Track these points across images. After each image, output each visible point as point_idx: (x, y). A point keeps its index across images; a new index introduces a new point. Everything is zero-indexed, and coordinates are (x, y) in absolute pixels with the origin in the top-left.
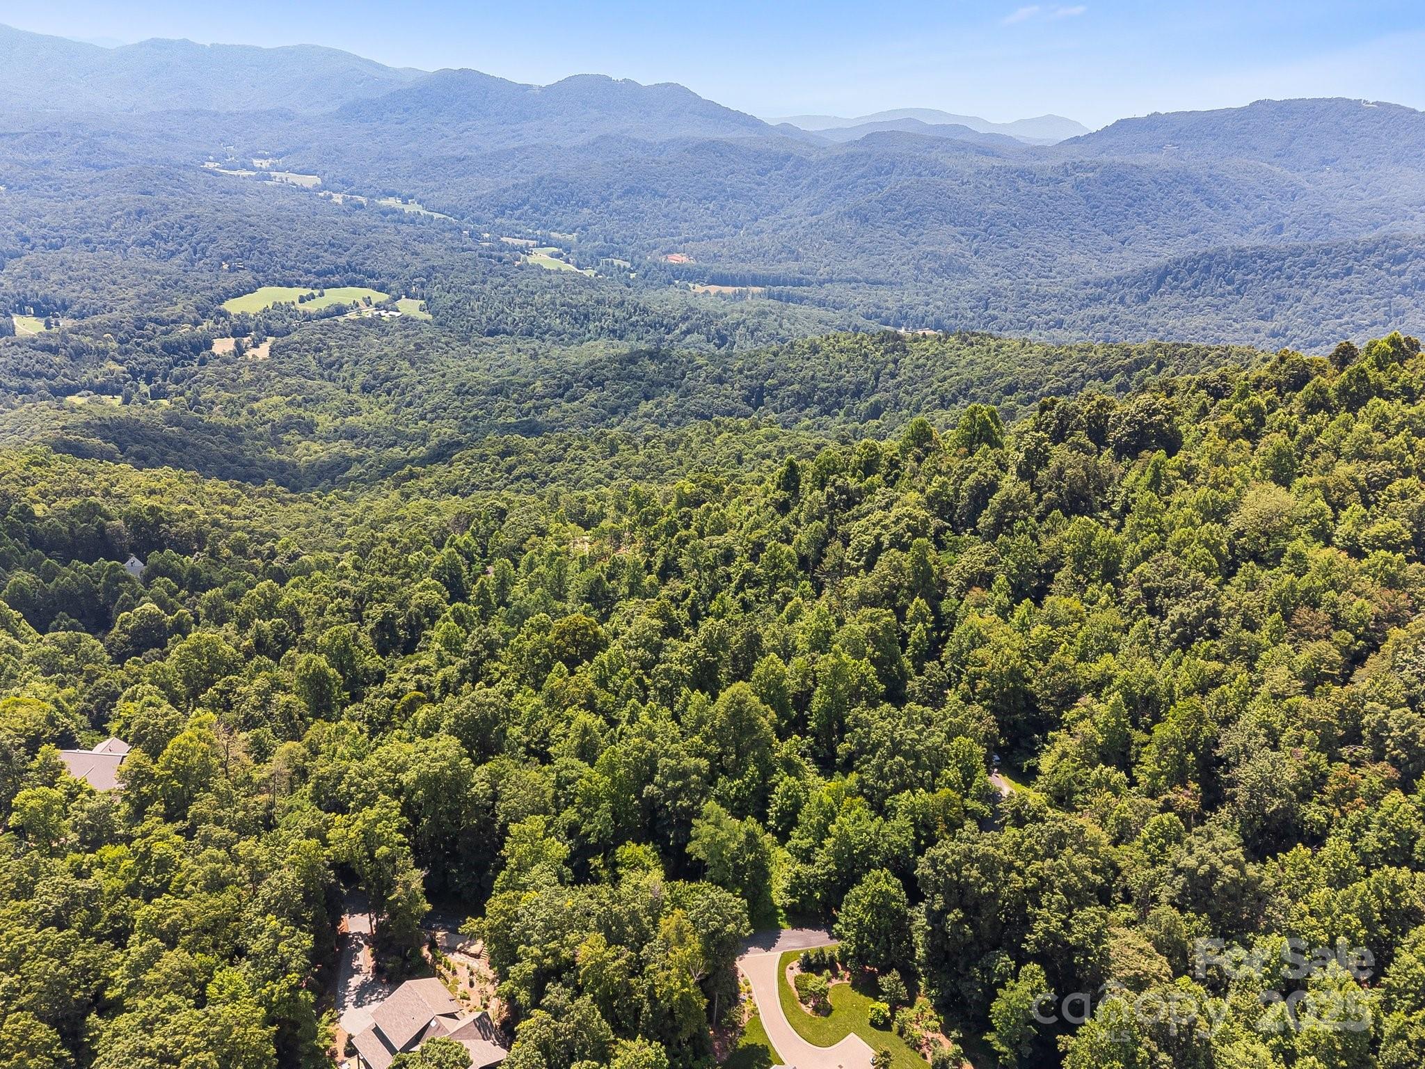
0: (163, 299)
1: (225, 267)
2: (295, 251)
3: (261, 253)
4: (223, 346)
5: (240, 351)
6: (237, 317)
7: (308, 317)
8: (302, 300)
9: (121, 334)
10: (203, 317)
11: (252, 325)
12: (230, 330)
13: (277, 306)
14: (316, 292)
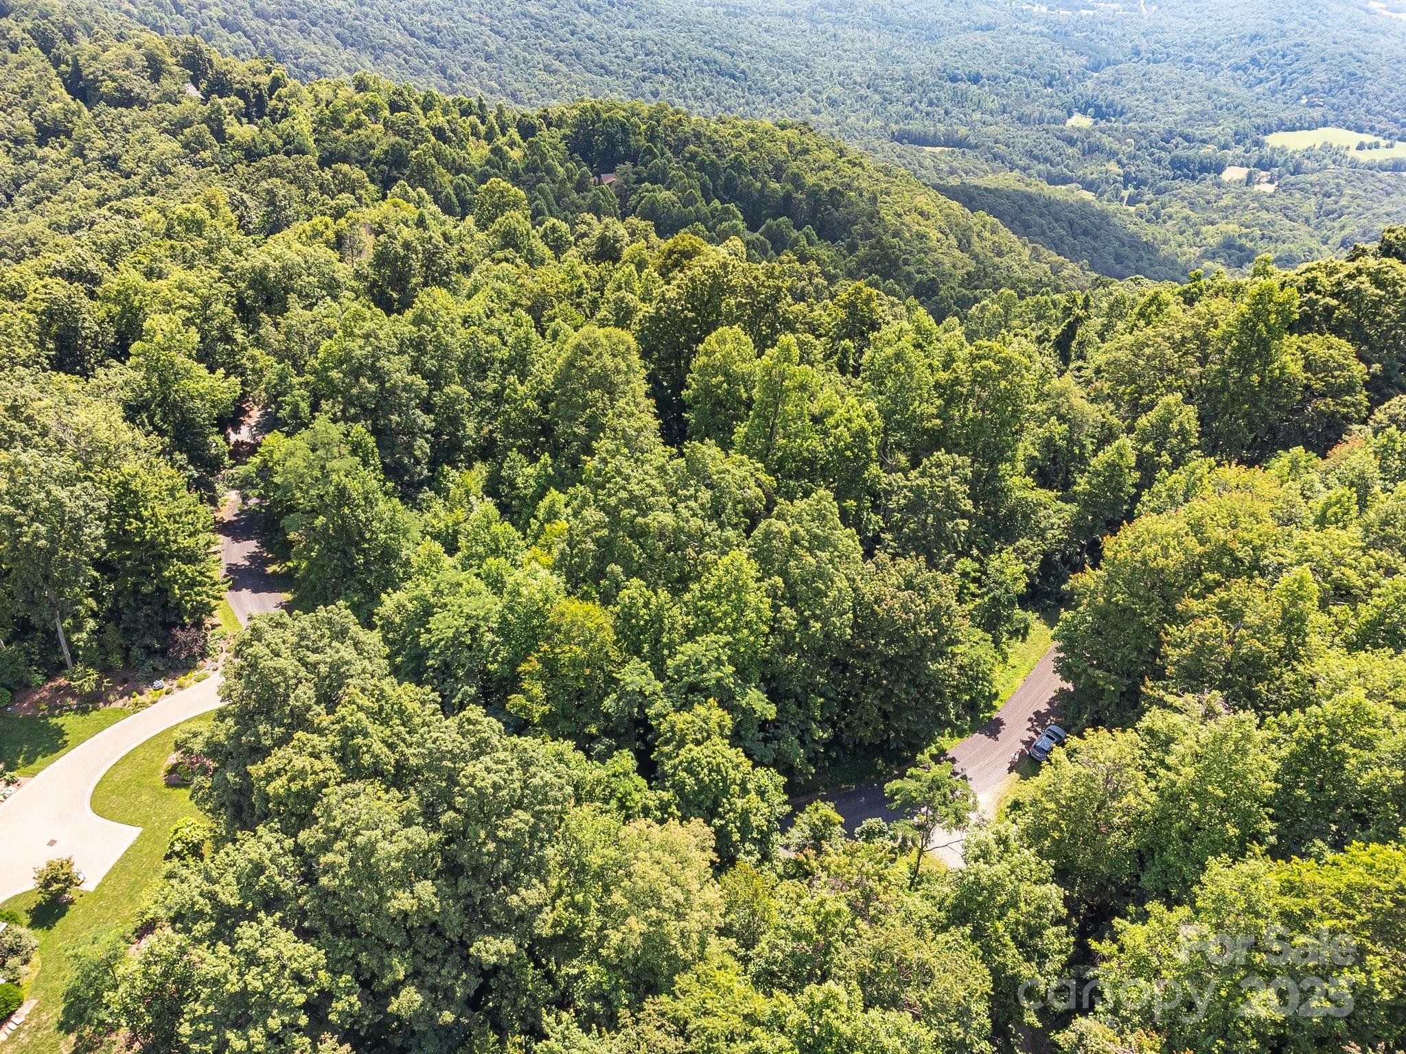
0: (1211, 119)
1: (1304, 101)
2: (1392, 95)
3: (1352, 93)
4: (1233, 174)
5: (1249, 180)
6: (1273, 149)
7: (1354, 164)
8: (1360, 147)
9: (1144, 142)
10: (1238, 142)
11: (1281, 160)
12: (1254, 160)
13: (1327, 147)
14: (1383, 143)
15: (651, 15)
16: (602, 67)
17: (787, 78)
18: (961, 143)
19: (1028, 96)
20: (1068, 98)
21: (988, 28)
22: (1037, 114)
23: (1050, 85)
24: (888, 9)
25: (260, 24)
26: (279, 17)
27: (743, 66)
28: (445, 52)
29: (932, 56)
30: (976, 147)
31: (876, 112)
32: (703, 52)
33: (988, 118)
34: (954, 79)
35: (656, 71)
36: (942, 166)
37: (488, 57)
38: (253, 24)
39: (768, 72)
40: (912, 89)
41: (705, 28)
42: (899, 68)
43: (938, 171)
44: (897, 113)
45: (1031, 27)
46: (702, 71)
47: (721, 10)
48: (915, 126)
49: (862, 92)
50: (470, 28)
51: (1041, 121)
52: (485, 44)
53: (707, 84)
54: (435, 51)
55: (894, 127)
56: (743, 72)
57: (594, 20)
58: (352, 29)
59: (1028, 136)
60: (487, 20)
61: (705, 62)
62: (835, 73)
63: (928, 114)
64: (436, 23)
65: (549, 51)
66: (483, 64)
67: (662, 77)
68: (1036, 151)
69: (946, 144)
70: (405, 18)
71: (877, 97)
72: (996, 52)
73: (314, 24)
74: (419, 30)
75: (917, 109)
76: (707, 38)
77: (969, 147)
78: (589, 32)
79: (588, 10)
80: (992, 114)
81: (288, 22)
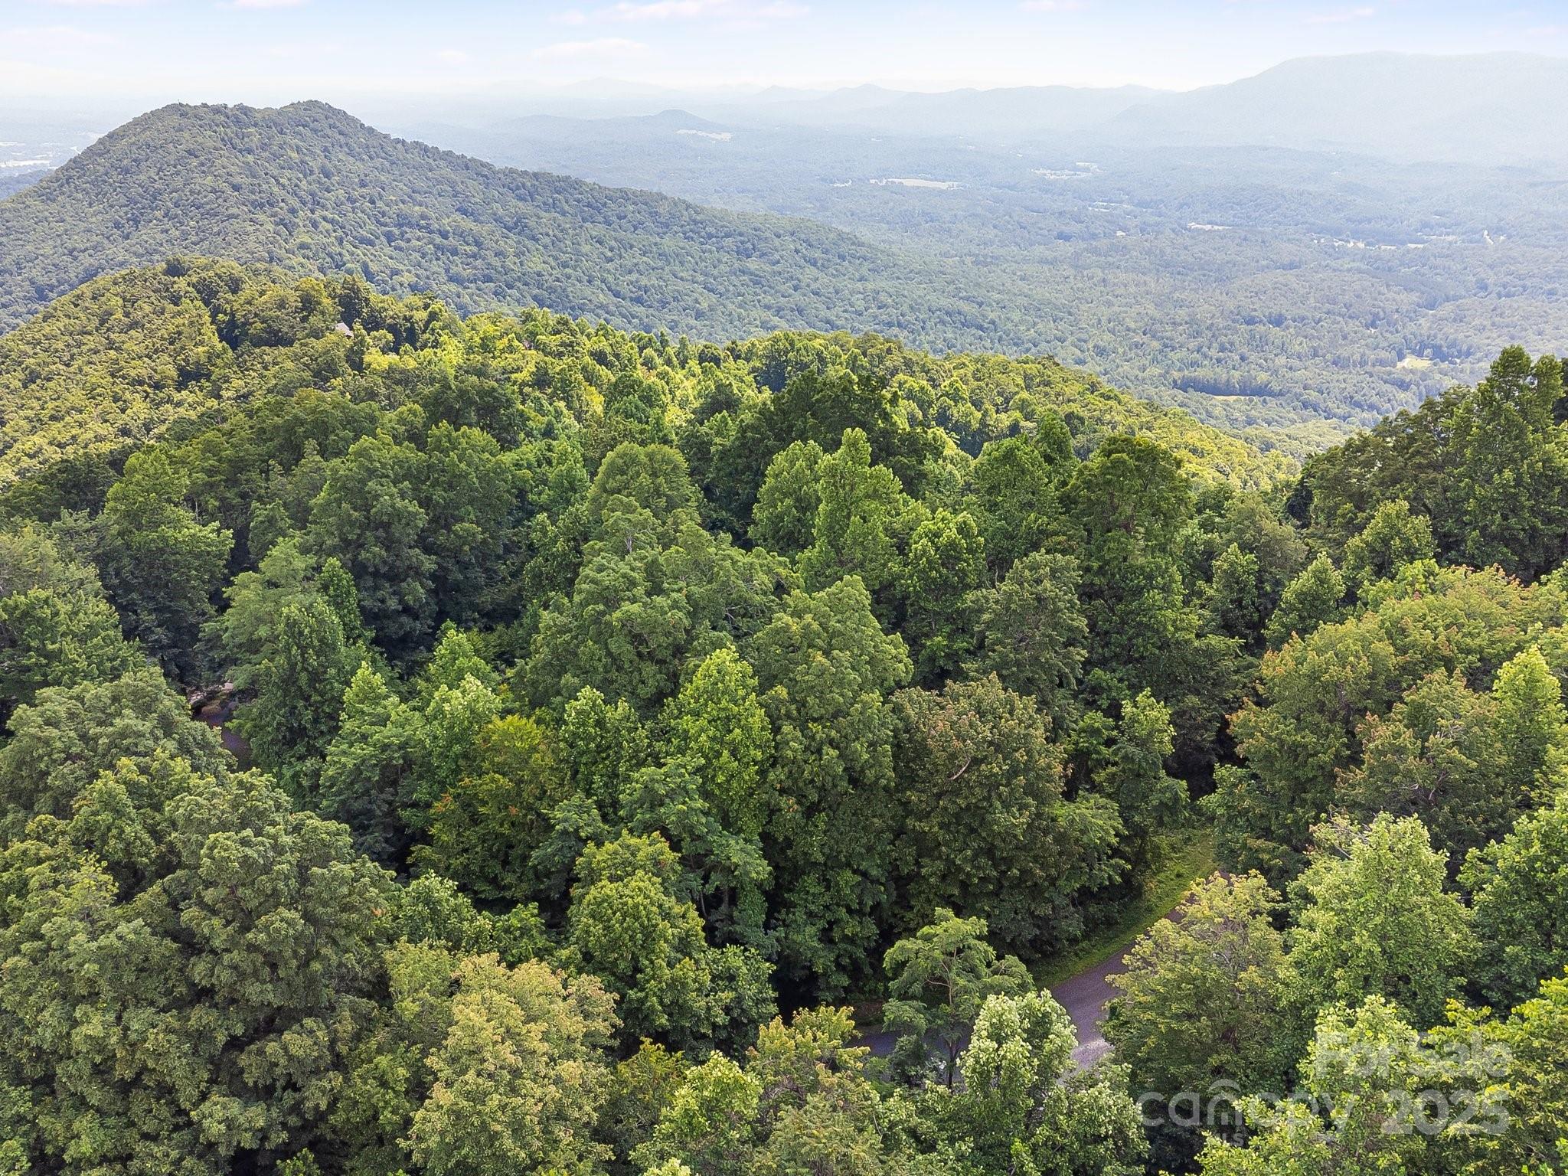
15: (886, 267)
16: (828, 322)
17: (1047, 327)
18: (1262, 391)
19: (1345, 338)
20: (1397, 339)
21: (1292, 266)
22: (1357, 357)
23: (1373, 325)
24: (1168, 250)
25: (453, 287)
26: (474, 281)
27: (992, 316)
28: (651, 311)
29: (1224, 297)
30: (1281, 394)
31: (1154, 360)
32: (945, 302)
33: (1295, 362)
34: (1251, 321)
35: (890, 325)
36: (1237, 414)
37: (699, 315)
38: (445, 288)
39: (1021, 322)
40: (1198, 333)
41: (949, 278)
42: (1182, 314)
43: (1233, 421)
44: (1181, 360)
45: (1346, 264)
46: (943, 323)
47: (968, 260)
48: (1202, 373)
49: (1137, 339)
50: (681, 286)
51: (1363, 363)
52: (697, 301)
53: (950, 335)
54: (640, 310)
55: (1176, 375)
56: (993, 322)
57: (821, 275)
58: (551, 290)
59: (1350, 380)
60: (701, 278)
61: (947, 313)
62: (1104, 320)
63: (1219, 361)
64: (644, 281)
65: (768, 307)
66: (693, 322)
67: (895, 330)
68: (1357, 397)
69: (1243, 393)
70: (610, 278)
71: (1156, 344)
72: (1302, 291)
73: (510, 287)
74: (624, 289)
75: (1205, 356)
76: (952, 287)
77: (1272, 394)
78: (814, 286)
79: (814, 264)
80: (1299, 357)
81: (483, 286)
